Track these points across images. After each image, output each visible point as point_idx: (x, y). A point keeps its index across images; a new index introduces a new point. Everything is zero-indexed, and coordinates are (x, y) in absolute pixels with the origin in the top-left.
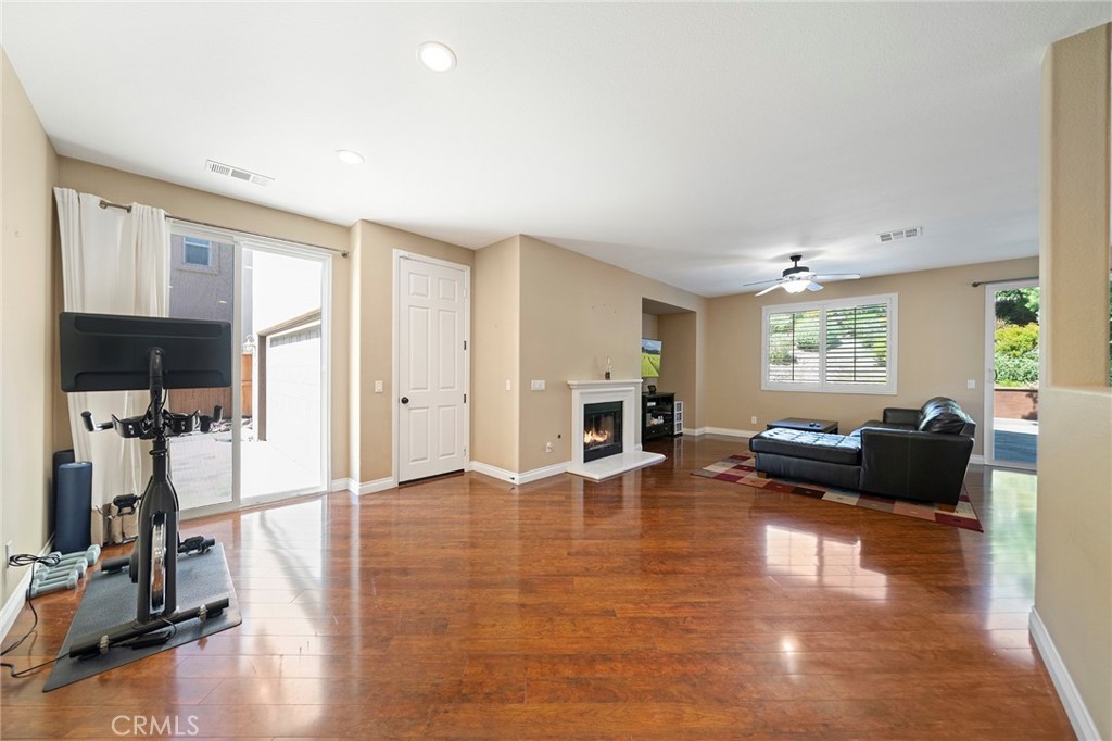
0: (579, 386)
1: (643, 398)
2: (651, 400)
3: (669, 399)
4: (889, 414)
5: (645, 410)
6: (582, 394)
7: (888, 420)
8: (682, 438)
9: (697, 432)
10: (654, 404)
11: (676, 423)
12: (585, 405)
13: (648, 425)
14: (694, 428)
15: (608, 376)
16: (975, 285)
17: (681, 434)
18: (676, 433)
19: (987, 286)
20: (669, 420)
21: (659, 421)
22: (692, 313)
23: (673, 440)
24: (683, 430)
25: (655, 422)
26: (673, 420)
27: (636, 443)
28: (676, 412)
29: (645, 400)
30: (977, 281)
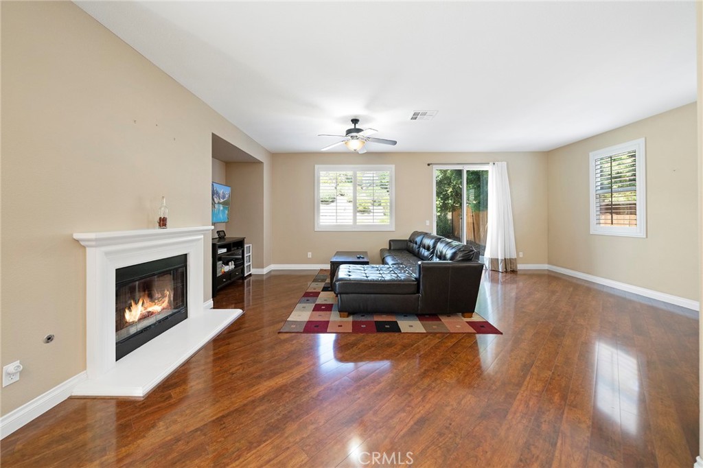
0: (99, 242)
1: (214, 246)
2: (222, 247)
3: (240, 244)
4: (392, 243)
5: (216, 258)
6: (107, 254)
7: (392, 248)
8: (251, 278)
9: (265, 271)
10: (225, 250)
11: (246, 265)
12: (118, 271)
13: (219, 274)
14: (263, 268)
15: (163, 222)
16: (429, 165)
17: (250, 275)
18: (246, 275)
19: (434, 166)
20: (240, 264)
21: (231, 266)
22: (260, 163)
23: (243, 283)
24: (253, 271)
25: (226, 268)
26: (243, 263)
27: (205, 300)
28: (246, 255)
29: (215, 248)
30: (429, 163)
